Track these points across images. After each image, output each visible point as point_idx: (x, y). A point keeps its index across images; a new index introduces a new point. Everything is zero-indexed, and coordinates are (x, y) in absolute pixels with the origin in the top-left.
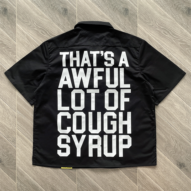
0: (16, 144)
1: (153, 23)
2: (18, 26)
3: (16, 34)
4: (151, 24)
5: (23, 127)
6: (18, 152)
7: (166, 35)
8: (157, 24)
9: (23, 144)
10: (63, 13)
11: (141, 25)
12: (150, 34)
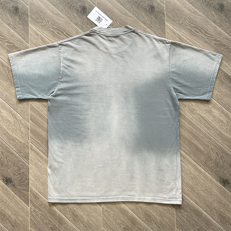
0: (30, 160)
1: (183, 20)
2: (31, 26)
3: (28, 34)
4: (181, 22)
5: (37, 140)
6: (31, 170)
7: (198, 34)
8: (187, 22)
9: (37, 160)
10: (82, 11)
11: (169, 23)
12: (180, 32)
